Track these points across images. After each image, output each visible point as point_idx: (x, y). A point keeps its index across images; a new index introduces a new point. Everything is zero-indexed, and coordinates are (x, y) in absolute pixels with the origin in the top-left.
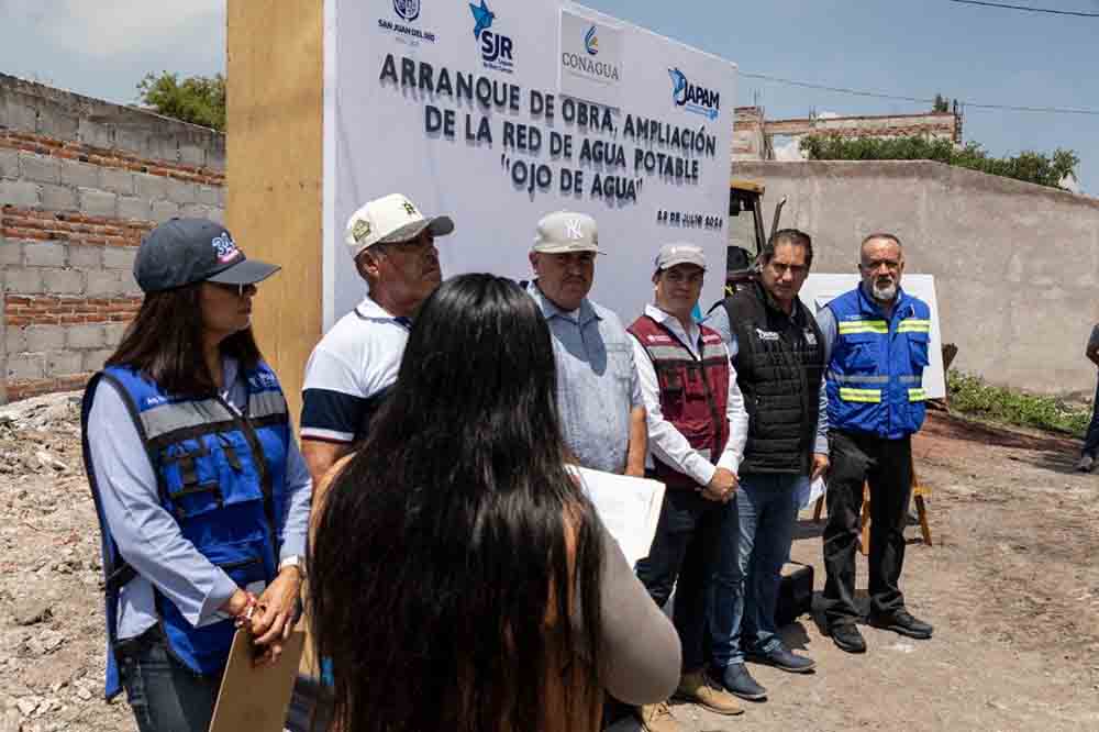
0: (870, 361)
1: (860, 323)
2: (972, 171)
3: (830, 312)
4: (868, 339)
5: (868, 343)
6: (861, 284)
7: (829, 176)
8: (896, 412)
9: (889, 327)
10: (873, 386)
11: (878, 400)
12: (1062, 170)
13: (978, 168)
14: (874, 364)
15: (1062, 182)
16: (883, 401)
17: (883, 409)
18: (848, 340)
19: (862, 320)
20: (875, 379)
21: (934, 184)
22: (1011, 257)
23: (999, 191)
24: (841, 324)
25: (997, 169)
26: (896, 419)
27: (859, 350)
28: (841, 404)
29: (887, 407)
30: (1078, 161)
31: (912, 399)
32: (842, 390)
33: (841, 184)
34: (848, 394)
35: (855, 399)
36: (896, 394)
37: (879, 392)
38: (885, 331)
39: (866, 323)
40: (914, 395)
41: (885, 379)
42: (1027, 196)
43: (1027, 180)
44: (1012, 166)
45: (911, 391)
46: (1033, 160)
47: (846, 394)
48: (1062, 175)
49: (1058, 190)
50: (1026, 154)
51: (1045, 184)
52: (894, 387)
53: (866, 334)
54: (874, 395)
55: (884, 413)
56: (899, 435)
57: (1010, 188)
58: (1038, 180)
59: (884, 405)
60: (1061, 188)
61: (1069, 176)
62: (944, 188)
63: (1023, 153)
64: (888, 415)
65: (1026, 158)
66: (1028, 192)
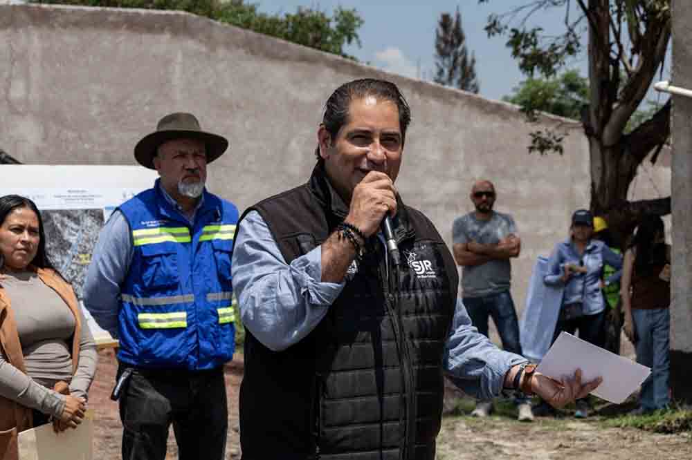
0: (170, 277)
1: (157, 231)
2: (238, 29)
3: (122, 218)
4: (167, 250)
5: (167, 255)
6: (158, 182)
7: (52, 27)
8: (205, 337)
9: (192, 234)
10: (176, 308)
11: (184, 324)
12: (345, 34)
13: (247, 25)
14: (176, 280)
15: (347, 48)
16: (189, 325)
17: (191, 335)
18: (146, 253)
19: (161, 226)
20: (177, 299)
21: (191, 44)
22: (287, 143)
23: (272, 56)
24: (136, 233)
25: (269, 28)
26: (205, 345)
27: (159, 264)
28: (141, 335)
29: (196, 331)
30: (362, 22)
31: (222, 320)
32: (141, 316)
33: (70, 39)
34: (150, 320)
35: (157, 325)
36: (204, 317)
37: (184, 315)
38: (188, 239)
39: (164, 230)
40: (224, 315)
41: (190, 298)
42: (304, 65)
43: (306, 44)
44: (287, 23)
45: (221, 311)
46: (312, 18)
47: (146, 321)
48: (346, 38)
49: (340, 58)
50: (303, 10)
51: (327, 51)
52: (201, 306)
53: (165, 244)
54: (178, 319)
55: (193, 340)
56: (209, 366)
57: (285, 53)
58: (318, 43)
59: (191, 330)
60: (345, 56)
61: (354, 41)
62: (204, 49)
63: (300, 8)
64: (197, 342)
65: (302, 15)
66: (303, 59)
